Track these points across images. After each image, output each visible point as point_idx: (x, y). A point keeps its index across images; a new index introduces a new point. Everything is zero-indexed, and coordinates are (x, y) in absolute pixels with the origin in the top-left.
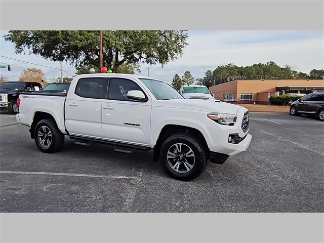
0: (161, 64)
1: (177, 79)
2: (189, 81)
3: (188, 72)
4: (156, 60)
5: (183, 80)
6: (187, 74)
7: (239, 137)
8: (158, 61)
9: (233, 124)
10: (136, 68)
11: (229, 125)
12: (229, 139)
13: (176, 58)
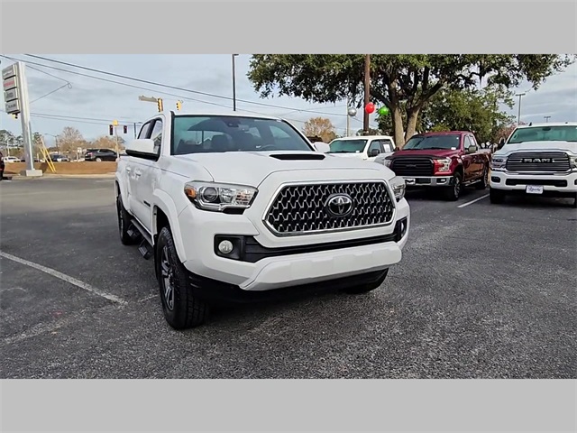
0: (531, 84)
4: (518, 76)
7: (259, 244)
8: (525, 77)
9: (240, 211)
10: (503, 97)
11: (223, 212)
12: (220, 248)
13: (567, 63)
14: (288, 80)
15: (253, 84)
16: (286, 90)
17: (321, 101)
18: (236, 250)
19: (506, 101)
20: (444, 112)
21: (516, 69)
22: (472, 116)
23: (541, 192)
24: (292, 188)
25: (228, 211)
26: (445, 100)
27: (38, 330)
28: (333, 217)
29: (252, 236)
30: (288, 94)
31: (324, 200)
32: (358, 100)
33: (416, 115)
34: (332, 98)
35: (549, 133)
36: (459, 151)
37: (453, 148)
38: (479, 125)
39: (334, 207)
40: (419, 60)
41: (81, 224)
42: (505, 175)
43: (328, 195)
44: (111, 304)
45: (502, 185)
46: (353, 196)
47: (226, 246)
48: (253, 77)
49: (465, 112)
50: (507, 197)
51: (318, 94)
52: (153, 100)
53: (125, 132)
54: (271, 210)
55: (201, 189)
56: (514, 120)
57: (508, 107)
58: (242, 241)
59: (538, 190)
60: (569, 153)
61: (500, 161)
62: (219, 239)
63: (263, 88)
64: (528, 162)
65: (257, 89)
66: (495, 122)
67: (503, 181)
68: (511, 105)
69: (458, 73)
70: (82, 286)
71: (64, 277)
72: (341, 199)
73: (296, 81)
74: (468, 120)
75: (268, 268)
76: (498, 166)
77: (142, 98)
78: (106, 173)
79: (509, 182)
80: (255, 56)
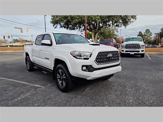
0: (124, 27)
1: (141, 34)
2: (148, 35)
3: (148, 30)
4: (121, 25)
5: (144, 35)
6: (148, 31)
7: (93, 67)
8: (123, 25)
9: (88, 59)
10: (116, 30)
11: (84, 59)
12: (83, 69)
13: (133, 22)
14: (62, 24)
15: (52, 24)
16: (61, 27)
17: (71, 30)
18: (87, 69)
19: (116, 31)
20: (102, 34)
21: (121, 23)
22: (109, 35)
23: (134, 54)
24: (100, 52)
25: (85, 59)
26: (102, 30)
27: (23, 96)
28: (109, 60)
29: (91, 65)
30: (62, 27)
31: (107, 56)
32: (81, 30)
33: (97, 34)
34: (74, 29)
35: (134, 39)
36: (112, 44)
37: (111, 43)
38: (111, 37)
39: (109, 57)
40: (98, 20)
41: (10, 66)
42: (125, 50)
43: (108, 54)
44: (39, 87)
45: (124, 52)
46: (112, 54)
47: (84, 68)
48: (52, 22)
49: (107, 34)
50: (125, 55)
51: (70, 28)
52: (19, 28)
53: (9, 38)
54: (96, 58)
55: (77, 53)
56: (119, 36)
57: (117, 32)
58: (89, 67)
59: (133, 53)
60: (140, 44)
61: (123, 46)
62: (83, 66)
63: (55, 26)
64: (130, 46)
65: (54, 26)
66: (114, 36)
67: (125, 51)
68: (118, 32)
69: (108, 23)
70: (26, 84)
71: (18, 81)
72: (110, 55)
73: (65, 24)
74: (108, 36)
75: (96, 73)
76: (123, 47)
77: (16, 28)
78: (6, 51)
79: (126, 51)
80: (53, 16)
